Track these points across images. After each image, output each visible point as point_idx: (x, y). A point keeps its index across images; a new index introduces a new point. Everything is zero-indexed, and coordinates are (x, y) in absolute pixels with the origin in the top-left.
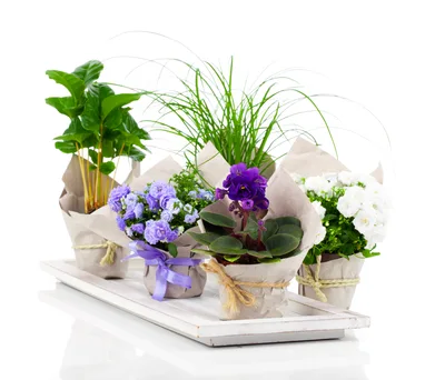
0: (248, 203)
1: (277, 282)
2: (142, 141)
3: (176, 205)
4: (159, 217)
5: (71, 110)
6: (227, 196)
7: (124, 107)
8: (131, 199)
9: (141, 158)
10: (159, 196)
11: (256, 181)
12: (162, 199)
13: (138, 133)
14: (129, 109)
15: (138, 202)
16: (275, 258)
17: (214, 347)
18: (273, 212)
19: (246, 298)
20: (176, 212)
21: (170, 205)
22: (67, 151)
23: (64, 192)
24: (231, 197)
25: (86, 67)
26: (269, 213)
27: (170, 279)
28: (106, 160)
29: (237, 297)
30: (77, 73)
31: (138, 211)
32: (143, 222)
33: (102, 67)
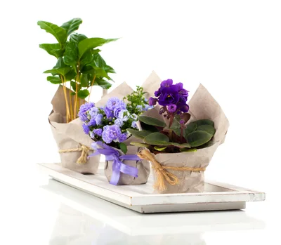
0: (172, 107)
1: (194, 167)
2: (109, 74)
3: (125, 114)
4: (113, 123)
5: (57, 52)
6: (157, 103)
7: (95, 49)
8: (94, 111)
9: (108, 87)
10: (113, 108)
11: (180, 92)
12: (115, 110)
13: (106, 68)
14: (98, 50)
15: (98, 113)
16: (192, 148)
17: (144, 213)
18: (195, 117)
19: (172, 179)
20: (126, 119)
21: (121, 114)
22: (55, 82)
23: (52, 112)
24: (160, 103)
25: (70, 22)
26: (192, 118)
27: (122, 170)
28: (83, 89)
29: (165, 178)
30: (63, 27)
31: (98, 119)
32: (102, 128)
33: (81, 22)
